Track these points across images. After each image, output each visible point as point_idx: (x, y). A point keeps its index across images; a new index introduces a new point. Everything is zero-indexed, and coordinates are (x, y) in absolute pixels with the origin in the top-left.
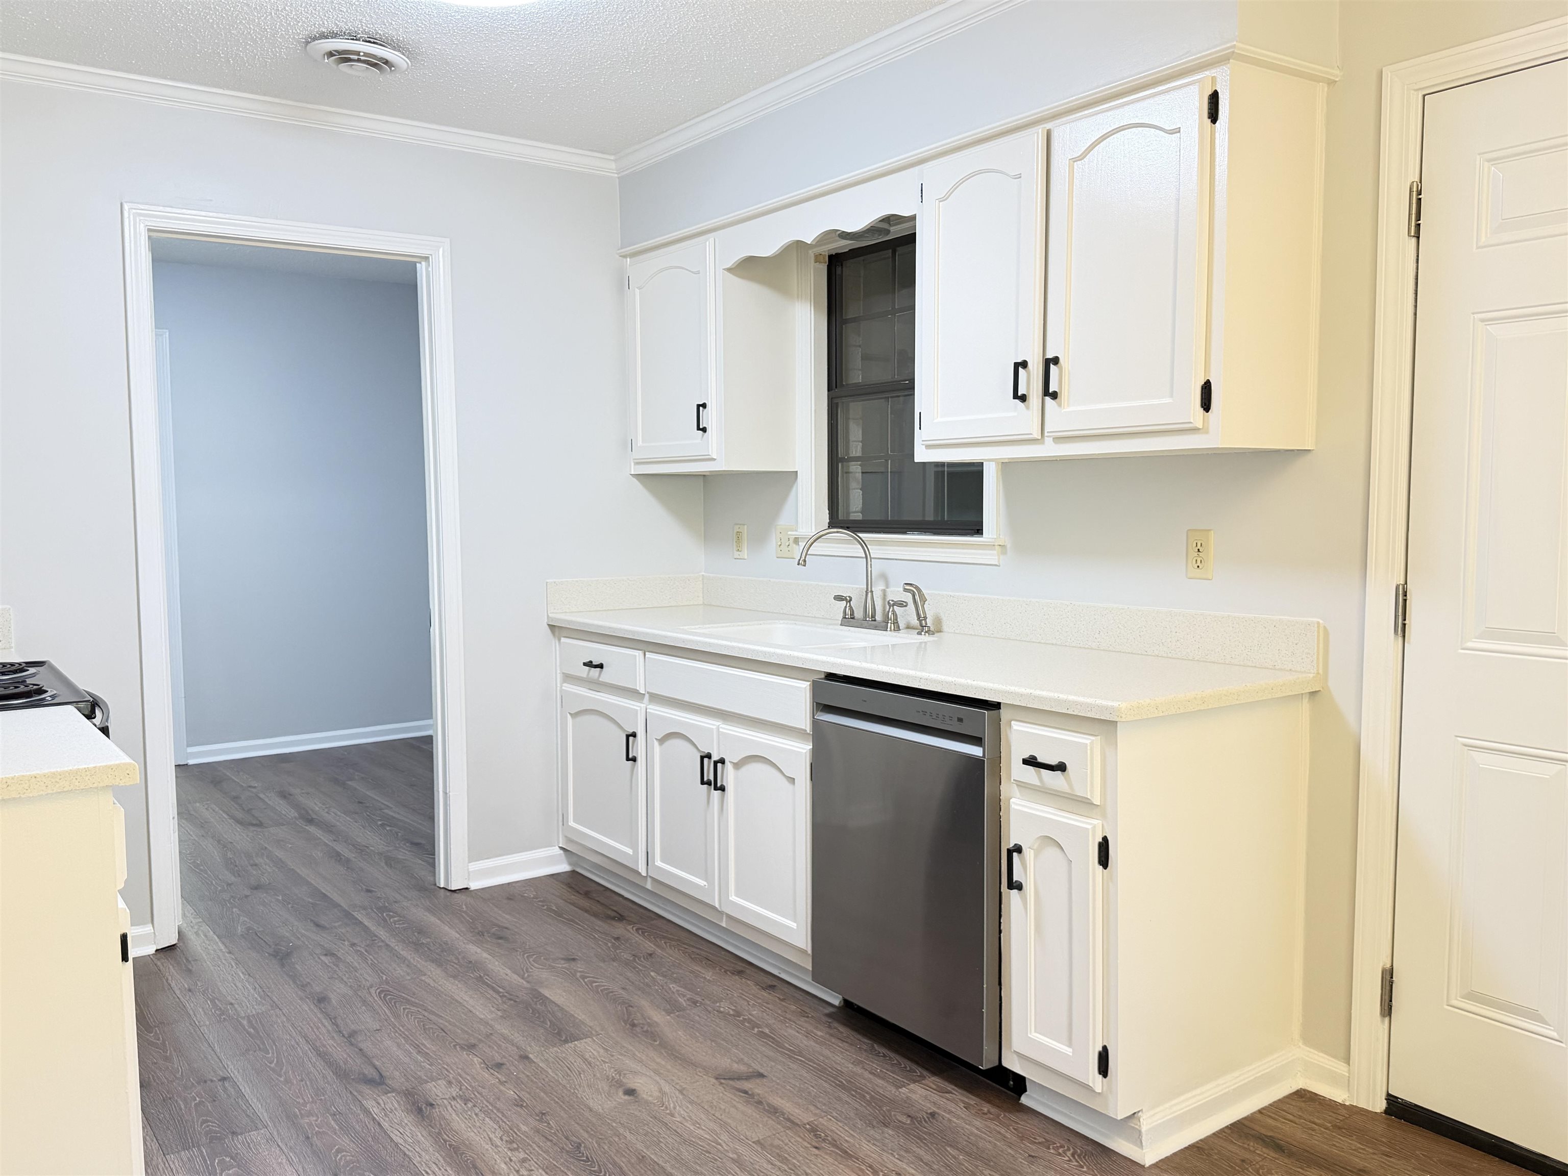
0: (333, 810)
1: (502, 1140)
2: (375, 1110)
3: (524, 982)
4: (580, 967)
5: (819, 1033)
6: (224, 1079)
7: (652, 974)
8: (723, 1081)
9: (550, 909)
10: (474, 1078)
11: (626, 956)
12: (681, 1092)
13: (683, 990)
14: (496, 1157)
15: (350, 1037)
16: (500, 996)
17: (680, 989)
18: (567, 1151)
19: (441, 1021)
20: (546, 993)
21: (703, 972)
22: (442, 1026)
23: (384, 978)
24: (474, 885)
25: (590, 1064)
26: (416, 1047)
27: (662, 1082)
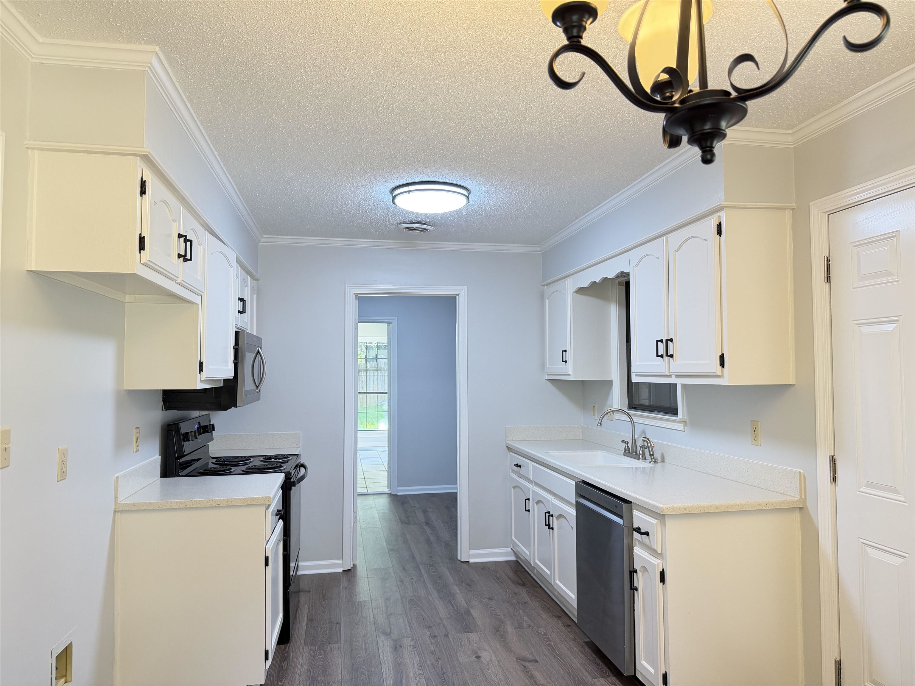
0: (439, 520)
1: (418, 665)
2: (380, 644)
3: (466, 605)
4: (492, 603)
5: (575, 649)
6: (338, 623)
7: (520, 611)
8: (518, 660)
9: (496, 576)
10: (422, 640)
11: (515, 601)
12: (498, 661)
13: (529, 620)
14: (412, 671)
15: (389, 615)
16: (453, 609)
17: (527, 619)
18: (439, 674)
19: (425, 615)
20: (472, 611)
21: (542, 613)
22: (424, 617)
23: (415, 594)
24: (472, 561)
25: (470, 643)
26: (410, 623)
27: (493, 656)
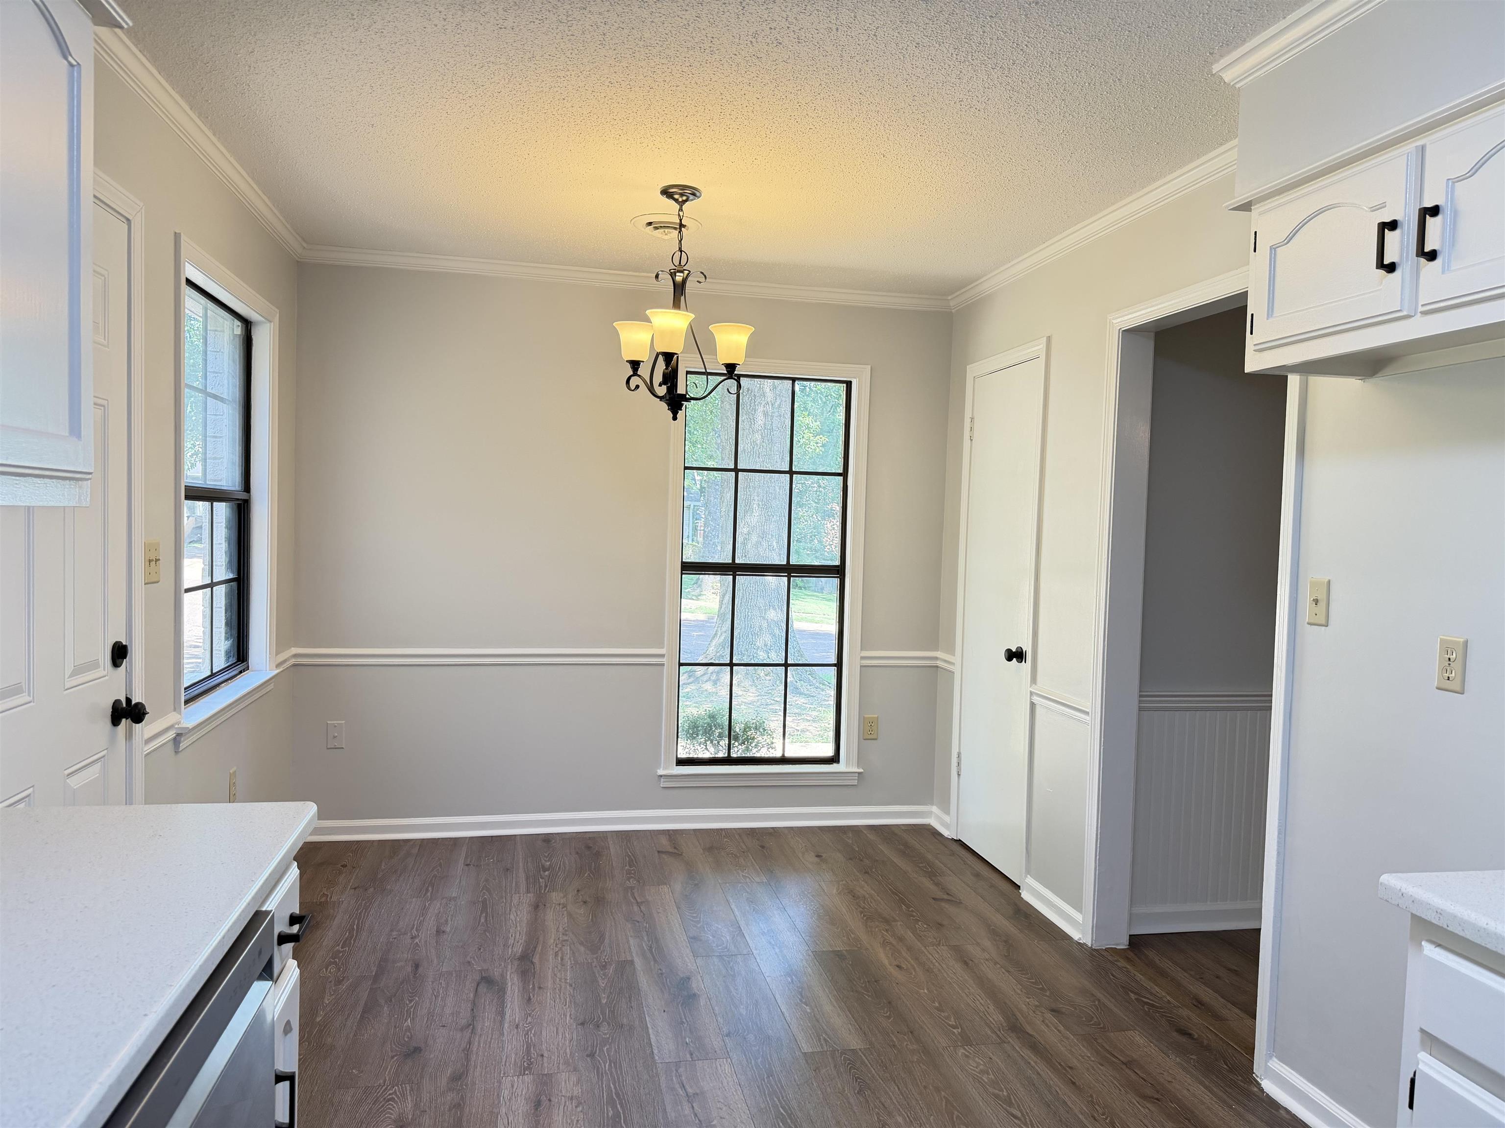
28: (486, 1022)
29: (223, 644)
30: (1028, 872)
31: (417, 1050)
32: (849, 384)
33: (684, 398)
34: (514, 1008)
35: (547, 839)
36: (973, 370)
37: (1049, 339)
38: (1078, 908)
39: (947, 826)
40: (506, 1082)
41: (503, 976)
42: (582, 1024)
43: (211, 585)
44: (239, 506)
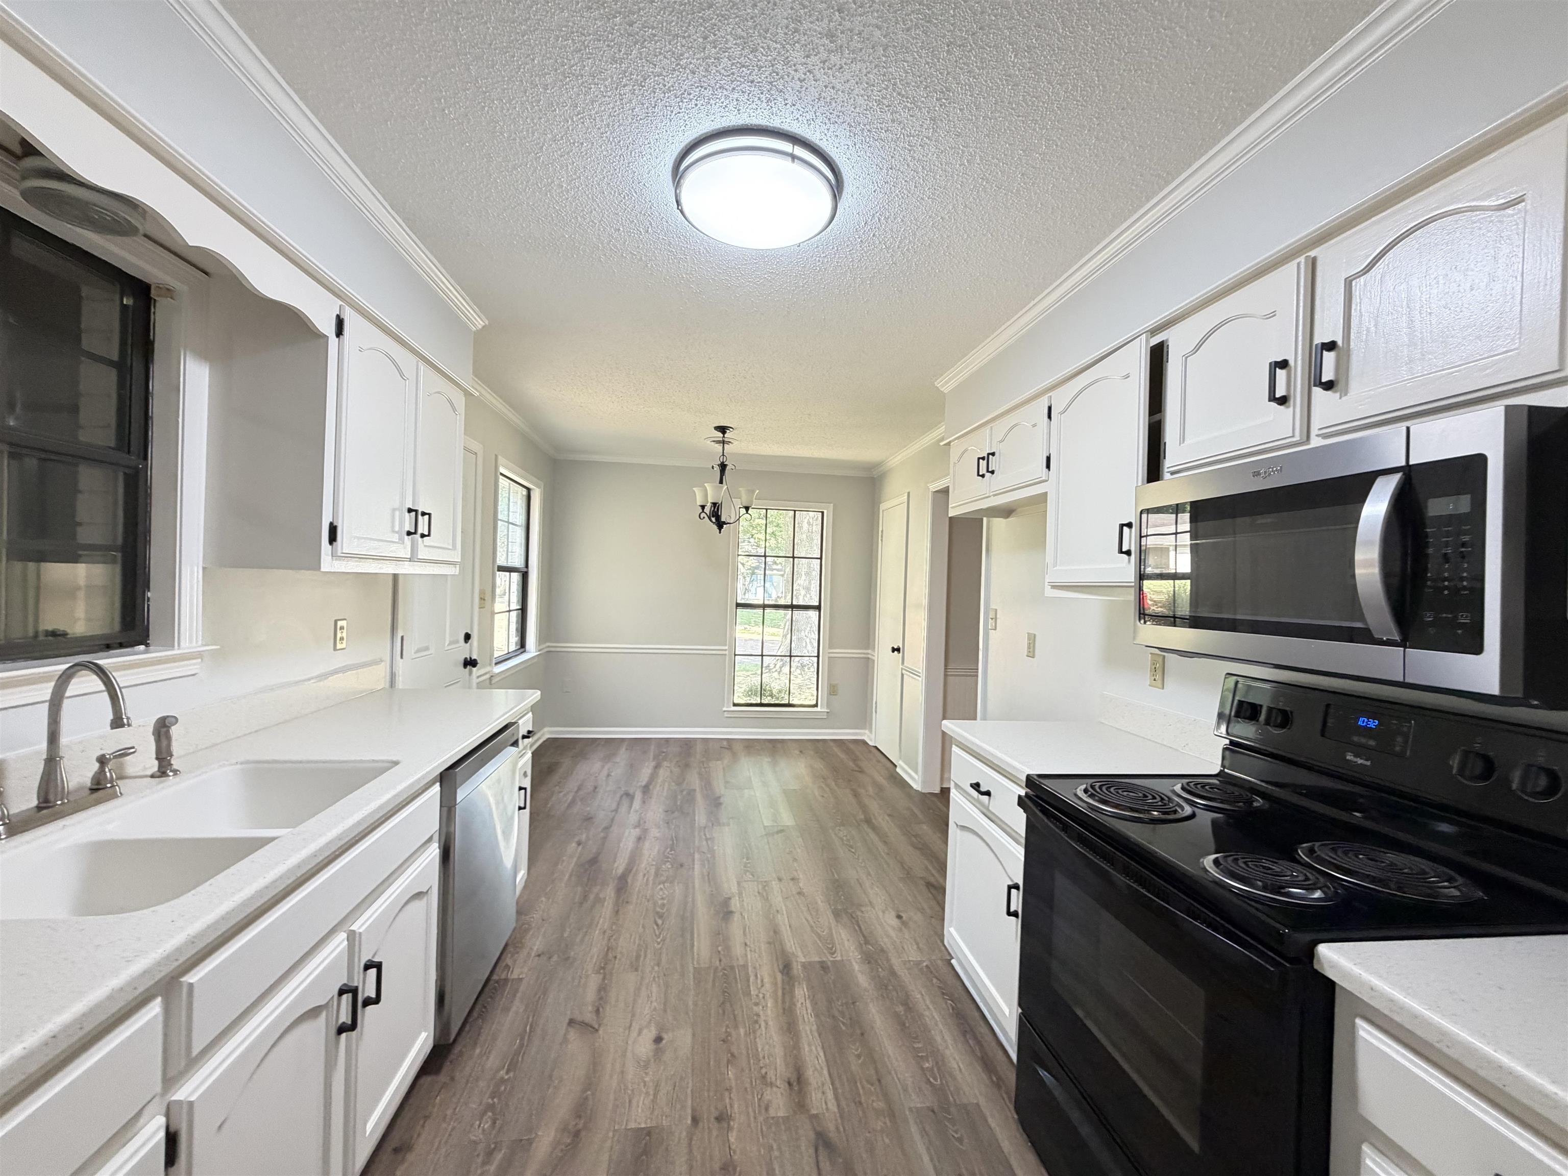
1: (760, 1026)
14: (769, 1012)
28: (624, 808)
29: (514, 639)
30: (900, 758)
31: (591, 818)
32: (823, 513)
33: (724, 523)
34: (637, 804)
35: (667, 740)
36: (883, 506)
37: (909, 493)
38: (916, 772)
39: (871, 740)
40: (627, 831)
41: (634, 793)
42: (666, 812)
43: (509, 611)
44: (523, 574)
